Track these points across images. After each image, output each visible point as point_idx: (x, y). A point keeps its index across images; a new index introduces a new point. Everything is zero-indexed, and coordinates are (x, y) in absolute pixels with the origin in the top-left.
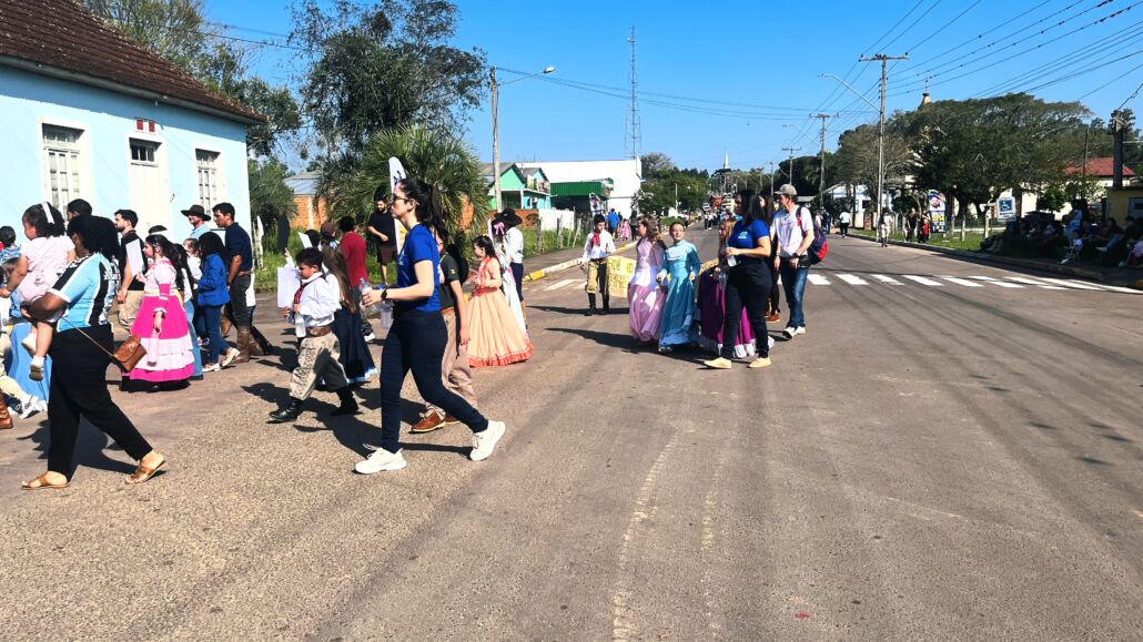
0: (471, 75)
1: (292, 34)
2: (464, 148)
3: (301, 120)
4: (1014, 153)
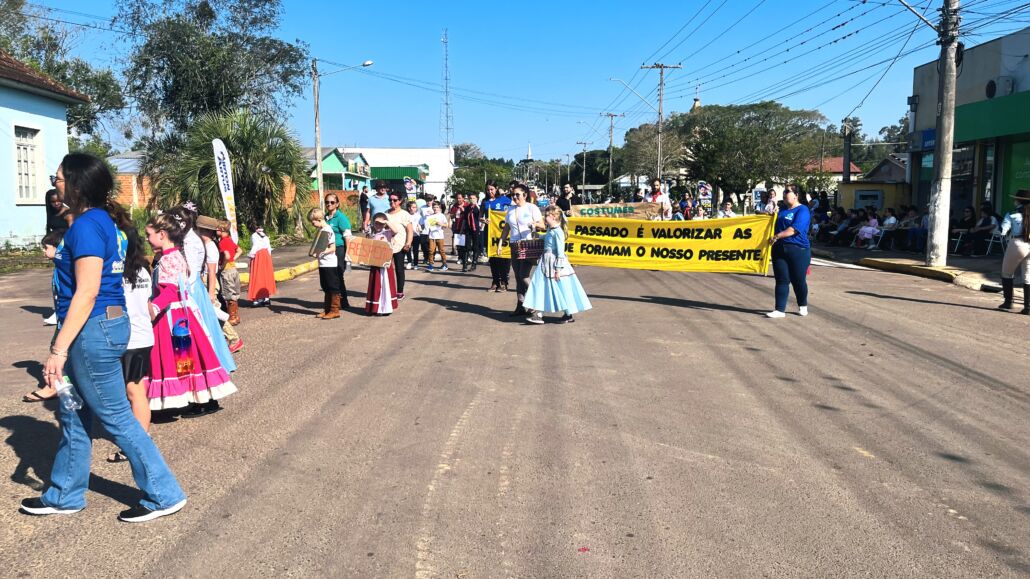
0: (294, 65)
2: (288, 134)
3: (124, 101)
4: (766, 151)
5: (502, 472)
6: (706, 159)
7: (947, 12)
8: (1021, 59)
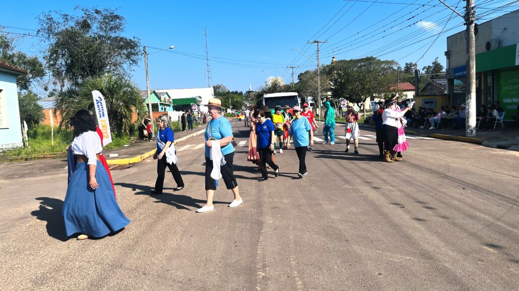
0: (133, 51)
2: (132, 84)
3: (44, 72)
4: (370, 81)
5: (295, 275)
6: (341, 87)
7: (468, 8)
8: (502, 30)
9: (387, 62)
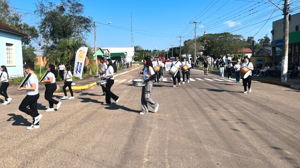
0: (88, 24)
1: (36, 11)
2: (87, 44)
3: (38, 35)
4: (226, 47)
5: (166, 162)
6: (208, 49)
7: (286, 5)
9: (236, 36)
